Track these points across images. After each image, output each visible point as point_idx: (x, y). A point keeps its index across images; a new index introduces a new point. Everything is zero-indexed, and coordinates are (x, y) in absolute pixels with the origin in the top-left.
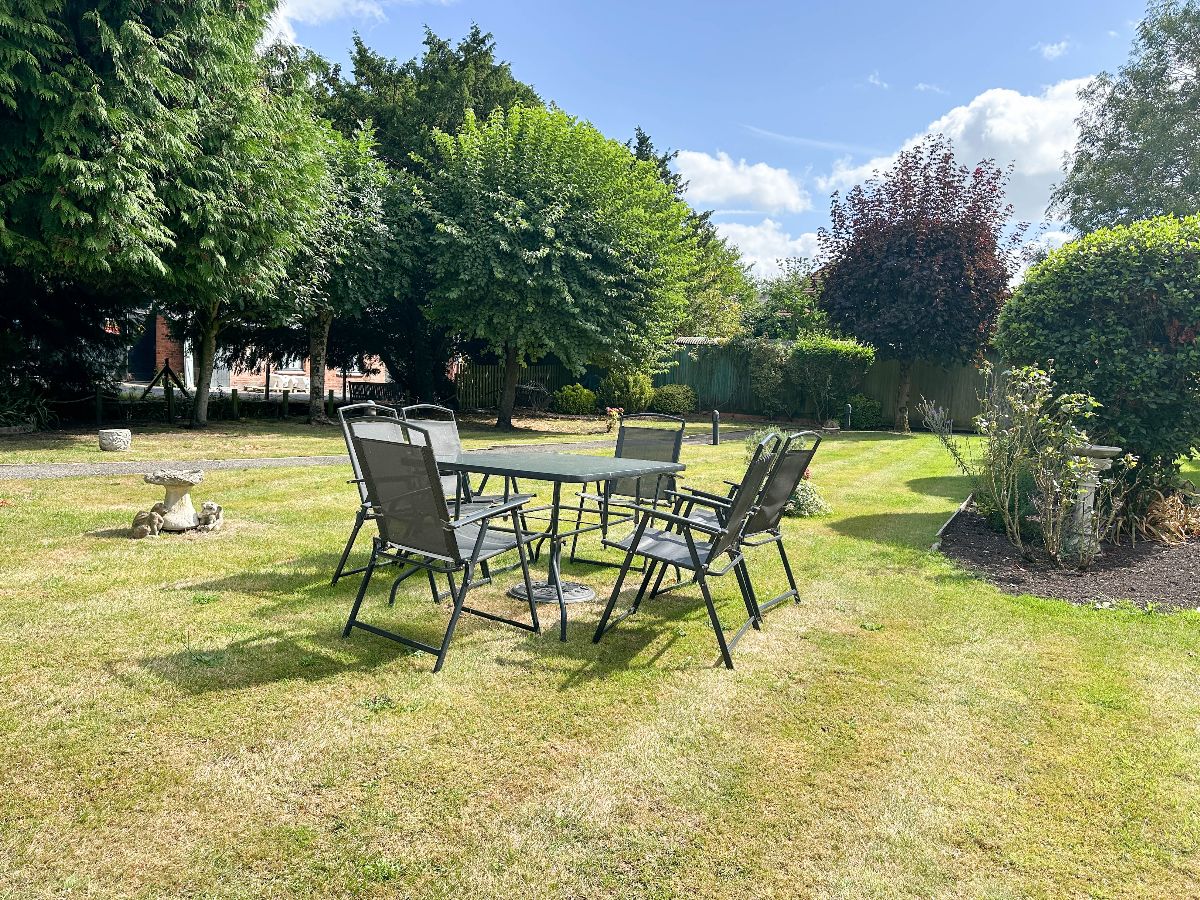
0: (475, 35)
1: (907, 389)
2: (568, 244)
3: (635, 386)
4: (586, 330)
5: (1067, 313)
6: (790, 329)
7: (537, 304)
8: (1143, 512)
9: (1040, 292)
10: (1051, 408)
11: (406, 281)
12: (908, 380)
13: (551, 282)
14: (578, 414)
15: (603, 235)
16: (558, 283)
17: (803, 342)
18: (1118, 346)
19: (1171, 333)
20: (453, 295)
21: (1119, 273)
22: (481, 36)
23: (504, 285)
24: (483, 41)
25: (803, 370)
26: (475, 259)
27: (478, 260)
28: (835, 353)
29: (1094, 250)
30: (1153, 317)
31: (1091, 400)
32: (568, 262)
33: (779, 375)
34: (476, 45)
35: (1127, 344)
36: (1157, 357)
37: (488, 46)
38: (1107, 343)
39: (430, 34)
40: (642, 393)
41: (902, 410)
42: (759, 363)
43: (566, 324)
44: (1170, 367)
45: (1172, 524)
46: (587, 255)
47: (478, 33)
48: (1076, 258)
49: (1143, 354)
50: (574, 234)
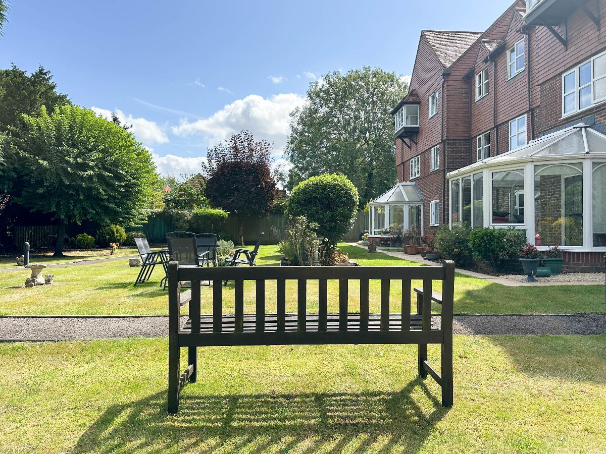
0: (41, 71)
1: (242, 229)
2: (99, 168)
3: (117, 233)
4: (108, 207)
5: (307, 201)
6: (189, 205)
7: (84, 195)
8: (329, 256)
9: (298, 195)
10: (308, 227)
11: (11, 185)
12: (242, 225)
13: (93, 185)
14: (86, 248)
15: (116, 164)
16: (97, 186)
17: (196, 210)
18: (319, 210)
19: (332, 206)
20: (41, 191)
21: (318, 190)
22: (44, 71)
23: (68, 187)
24: (45, 74)
25: (198, 222)
26: (52, 175)
27: (53, 175)
28: (212, 215)
29: (311, 183)
30: (327, 202)
31: (317, 224)
32: (100, 177)
33: (188, 224)
34: (40, 76)
35: (321, 210)
36: (329, 213)
37: (48, 77)
38: (317, 209)
39: (15, 67)
40: (121, 236)
41: (241, 237)
42: (178, 220)
43: (99, 205)
44: (332, 215)
45: (337, 259)
46: (110, 174)
47: (43, 70)
48: (307, 185)
49: (326, 212)
50: (102, 165)
